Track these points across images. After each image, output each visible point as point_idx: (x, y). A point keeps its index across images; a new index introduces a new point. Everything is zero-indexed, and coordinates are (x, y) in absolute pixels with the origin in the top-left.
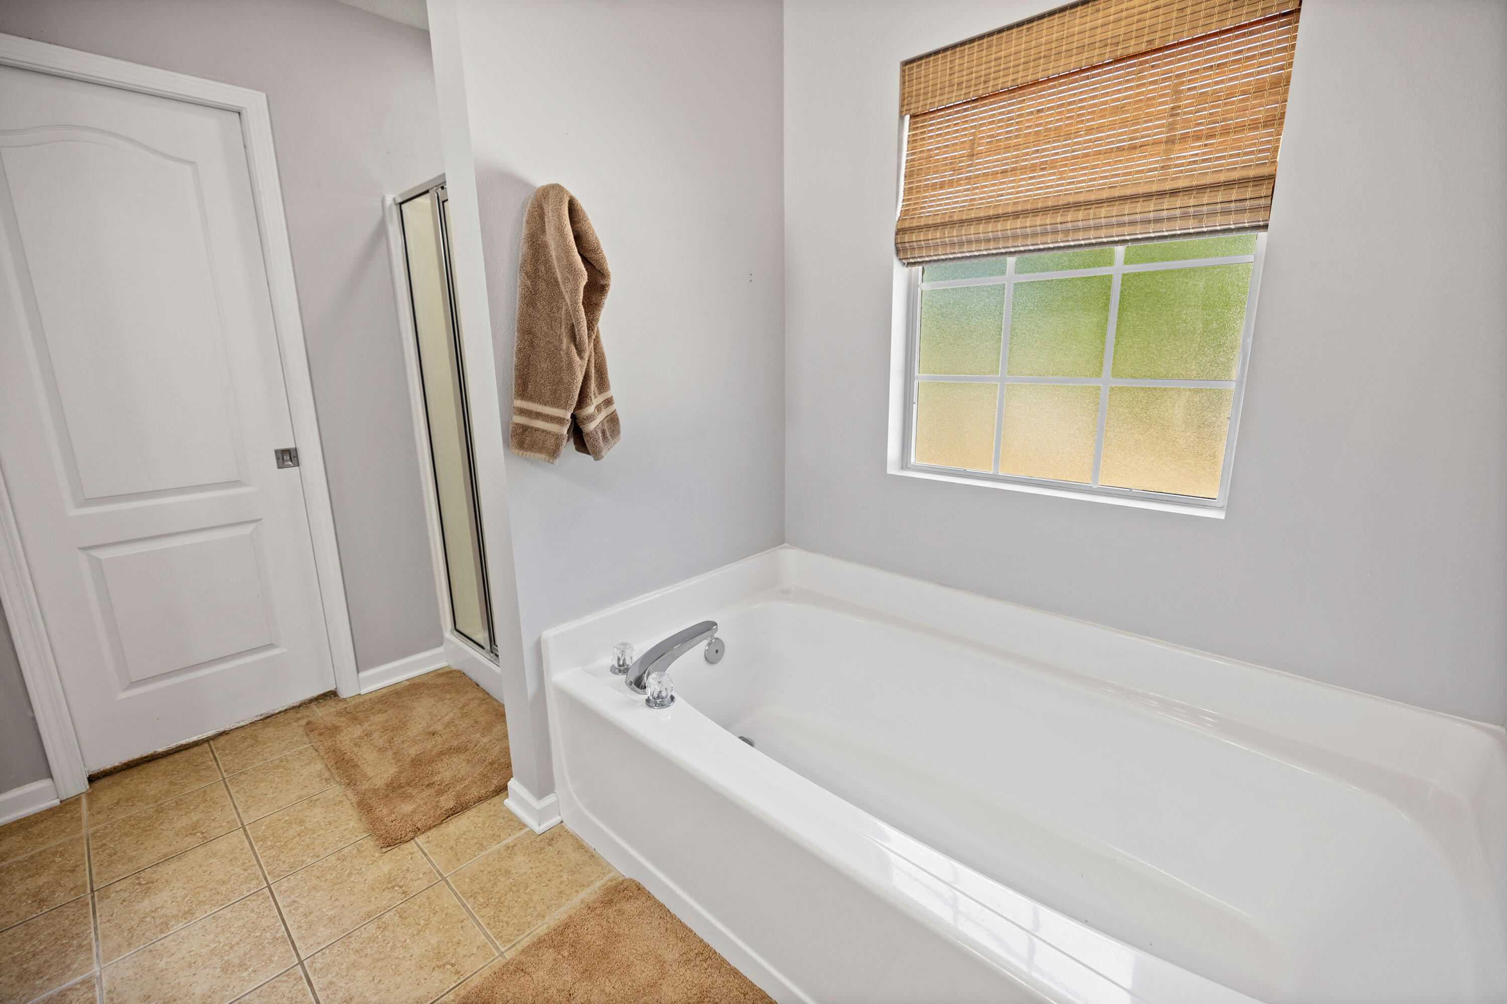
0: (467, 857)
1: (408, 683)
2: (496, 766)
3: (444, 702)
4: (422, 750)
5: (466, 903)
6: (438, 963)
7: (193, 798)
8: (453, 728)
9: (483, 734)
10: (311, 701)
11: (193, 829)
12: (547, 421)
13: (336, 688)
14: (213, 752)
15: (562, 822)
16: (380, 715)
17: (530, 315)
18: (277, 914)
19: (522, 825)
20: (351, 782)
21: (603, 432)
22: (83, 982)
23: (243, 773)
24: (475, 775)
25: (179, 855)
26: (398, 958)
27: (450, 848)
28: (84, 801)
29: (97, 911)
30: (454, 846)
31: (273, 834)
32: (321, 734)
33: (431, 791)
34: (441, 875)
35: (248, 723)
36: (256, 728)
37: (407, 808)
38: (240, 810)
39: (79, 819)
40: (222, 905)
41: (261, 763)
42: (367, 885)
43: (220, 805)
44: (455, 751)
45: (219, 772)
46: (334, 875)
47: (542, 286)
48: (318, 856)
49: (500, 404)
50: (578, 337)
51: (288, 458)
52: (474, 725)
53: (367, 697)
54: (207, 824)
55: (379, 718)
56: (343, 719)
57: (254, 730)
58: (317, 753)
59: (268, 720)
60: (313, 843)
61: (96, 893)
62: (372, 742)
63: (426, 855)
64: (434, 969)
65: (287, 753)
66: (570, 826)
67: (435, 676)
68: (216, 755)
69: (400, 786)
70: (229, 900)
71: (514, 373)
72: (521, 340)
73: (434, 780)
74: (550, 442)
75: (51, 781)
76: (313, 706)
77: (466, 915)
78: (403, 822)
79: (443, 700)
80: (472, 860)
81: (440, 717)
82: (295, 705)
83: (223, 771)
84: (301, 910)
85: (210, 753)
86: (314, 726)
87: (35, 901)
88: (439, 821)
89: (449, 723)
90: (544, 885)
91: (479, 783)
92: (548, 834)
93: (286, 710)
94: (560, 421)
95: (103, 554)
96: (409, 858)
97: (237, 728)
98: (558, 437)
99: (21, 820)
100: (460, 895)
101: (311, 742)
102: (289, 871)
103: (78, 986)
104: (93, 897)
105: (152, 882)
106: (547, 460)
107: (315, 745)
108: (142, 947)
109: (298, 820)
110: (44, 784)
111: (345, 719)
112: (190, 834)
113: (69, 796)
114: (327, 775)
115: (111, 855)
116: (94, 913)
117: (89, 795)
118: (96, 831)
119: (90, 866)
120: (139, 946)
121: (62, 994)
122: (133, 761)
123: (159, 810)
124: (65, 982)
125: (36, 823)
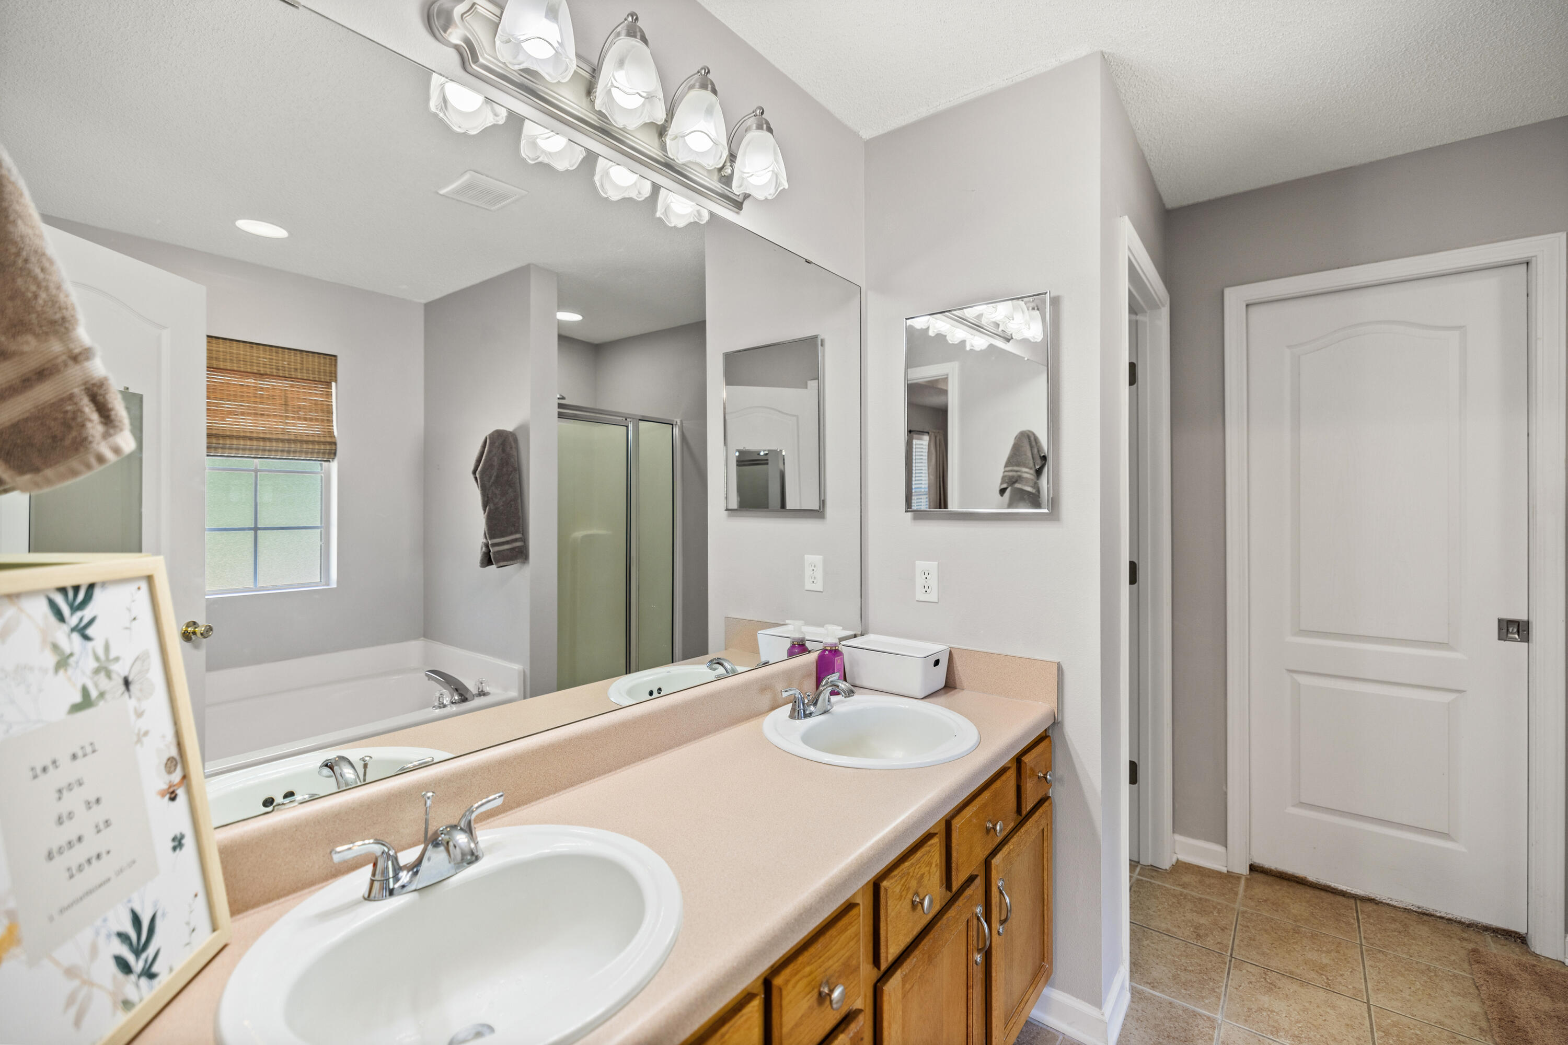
7: (1327, 941)
10: (1487, 929)
11: (1320, 969)
13: (1527, 934)
14: (1357, 912)
22: (1209, 1018)
23: (1383, 952)
25: (1304, 983)
28: (1243, 882)
29: (1231, 974)
32: (1489, 973)
36: (1409, 917)
38: (1369, 985)
39: (1236, 894)
41: (1404, 956)
43: (1350, 965)
45: (1358, 935)
51: (1515, 630)
54: (1334, 974)
56: (1526, 975)
57: (1406, 918)
58: (1477, 992)
59: (1425, 918)
61: (1233, 960)
65: (1437, 965)
68: (1360, 917)
75: (1225, 851)
76: (1488, 937)
82: (1463, 920)
83: (1362, 935)
85: (1355, 911)
86: (1482, 959)
87: (1195, 932)
93: (1449, 920)
95: (1303, 680)
97: (1388, 904)
99: (1201, 867)
101: (1472, 974)
103: (1205, 1018)
104: (1230, 961)
105: (1275, 986)
107: (1477, 980)
108: (1254, 1031)
110: (1219, 848)
111: (1529, 977)
112: (1317, 971)
113: (1234, 871)
114: (1484, 1024)
115: (1250, 939)
116: (1228, 974)
117: (1247, 879)
118: (1246, 912)
119: (1234, 936)
120: (1253, 1029)
121: (1195, 1015)
122: (1286, 874)
123: (1296, 931)
124: (1198, 1007)
125: (1209, 876)
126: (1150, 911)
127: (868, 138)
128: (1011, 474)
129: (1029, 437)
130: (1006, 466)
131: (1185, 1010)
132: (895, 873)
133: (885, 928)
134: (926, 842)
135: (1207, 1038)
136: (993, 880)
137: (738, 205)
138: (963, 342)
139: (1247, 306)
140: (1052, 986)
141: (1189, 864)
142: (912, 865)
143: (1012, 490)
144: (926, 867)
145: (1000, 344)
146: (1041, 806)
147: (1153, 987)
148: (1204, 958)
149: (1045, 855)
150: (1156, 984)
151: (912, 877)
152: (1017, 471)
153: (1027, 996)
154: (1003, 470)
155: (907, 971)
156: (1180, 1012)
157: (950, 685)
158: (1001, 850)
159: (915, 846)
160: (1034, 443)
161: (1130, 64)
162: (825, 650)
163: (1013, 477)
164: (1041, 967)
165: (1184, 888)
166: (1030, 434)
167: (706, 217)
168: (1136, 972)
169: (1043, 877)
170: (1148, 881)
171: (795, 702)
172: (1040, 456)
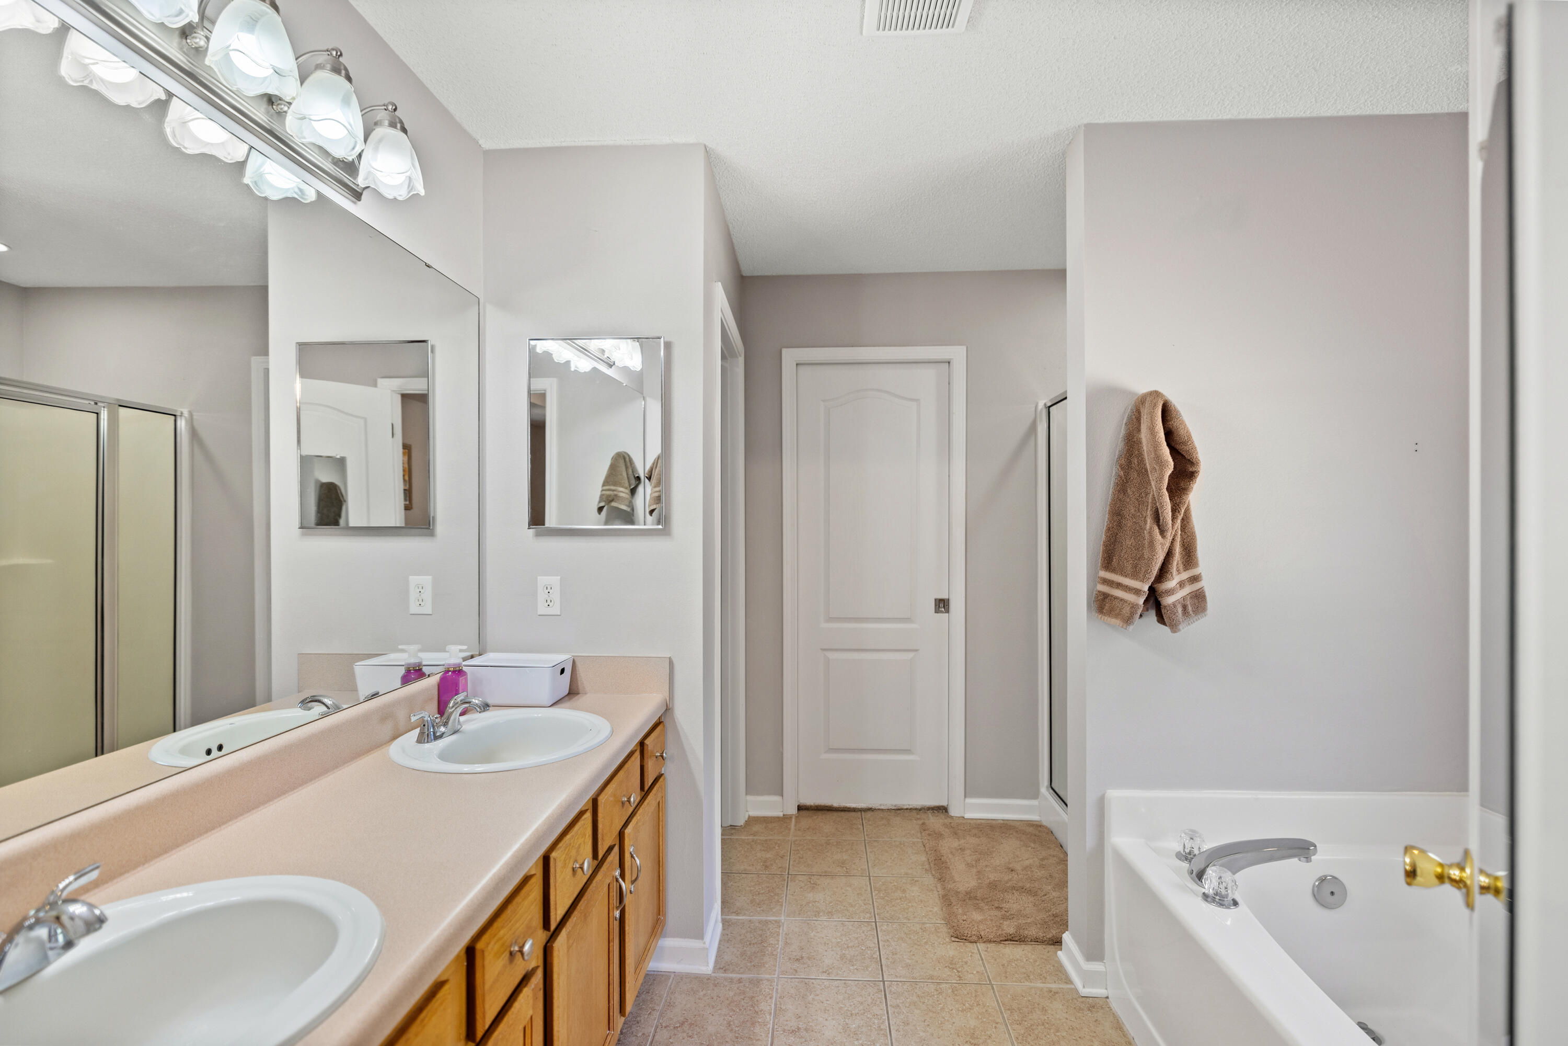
0: (1014, 979)
1: (1002, 822)
2: (1058, 919)
3: (1028, 848)
4: (999, 879)
5: (1003, 1012)
6: (971, 1040)
7: (846, 844)
8: (1029, 873)
9: (1055, 888)
10: (929, 809)
11: (842, 864)
12: (1126, 591)
13: (948, 805)
14: (862, 819)
15: (1107, 997)
16: (974, 838)
17: (1120, 500)
18: (877, 943)
19: (1069, 981)
20: (942, 878)
21: (1185, 607)
22: (776, 921)
23: (877, 841)
24: (1038, 918)
25: (833, 876)
26: (944, 1018)
27: (1002, 965)
28: (793, 820)
29: (789, 886)
30: (1006, 965)
31: (885, 890)
32: (930, 835)
33: (999, 914)
34: (990, 981)
35: (886, 808)
36: (890, 814)
37: (977, 916)
38: (870, 865)
39: (790, 829)
40: (848, 919)
41: (888, 840)
42: (935, 957)
43: (859, 855)
44: (1026, 891)
45: (863, 835)
46: (916, 938)
47: (1134, 475)
48: (909, 920)
49: (1087, 574)
50: (1161, 518)
51: (943, 606)
52: (1048, 877)
53: (969, 821)
54: (850, 864)
55: (973, 840)
57: (888, 815)
58: (924, 849)
59: (898, 812)
60: (908, 909)
61: (790, 876)
62: (963, 856)
63: (982, 960)
64: (967, 1042)
65: (905, 839)
66: (1114, 1004)
67: (1026, 824)
68: (864, 822)
69: (975, 898)
70: (853, 918)
71: (1101, 548)
72: (1111, 520)
73: (1003, 905)
74: (1126, 610)
75: (782, 800)
76: (930, 813)
77: (1000, 1020)
78: (971, 925)
79: (1026, 847)
80: (1017, 984)
81: (1020, 859)
82: (917, 807)
83: (865, 834)
84: (891, 948)
86: (927, 828)
87: (763, 865)
88: (999, 940)
89: (1027, 867)
90: (1074, 1038)
91: (1039, 926)
92: (1090, 1000)
93: (911, 809)
94: (1137, 592)
95: (831, 655)
96: (970, 955)
97: (879, 809)
98: (1134, 606)
99: (766, 817)
100: (1001, 1004)
101: (922, 839)
102: (889, 919)
103: (774, 922)
104: (788, 877)
105: (816, 885)
106: (1121, 625)
107: (924, 842)
108: (805, 919)
109: (902, 889)
110: (776, 798)
111: (948, 831)
112: (841, 866)
113: (787, 814)
114: (927, 867)
115: (800, 858)
116: (787, 887)
117: (797, 817)
118: (796, 840)
119: (790, 859)
120: (804, 917)
121: (767, 922)
122: (820, 806)
123: (828, 843)
124: (769, 917)
125: (771, 822)
126: (731, 860)
127: (487, 149)
128: (608, 493)
129: (624, 458)
130: (603, 485)
131: (760, 922)
132: (560, 845)
133: (554, 893)
134: (580, 818)
135: (775, 935)
136: (626, 848)
137: (357, 195)
138: (568, 363)
139: (797, 364)
140: (665, 937)
141: (757, 817)
142: (573, 836)
143: (608, 510)
144: (582, 838)
145: (603, 368)
146: (657, 782)
147: (738, 914)
148: (771, 881)
149: (661, 823)
150: (739, 911)
151: (573, 847)
152: (614, 490)
153: (649, 946)
154: (601, 489)
155: (570, 928)
156: (757, 924)
157: (573, 692)
158: (631, 821)
159: (572, 822)
160: (629, 464)
161: (725, 161)
162: (447, 672)
163: (610, 496)
164: (658, 920)
165: (755, 836)
166: (626, 456)
167: (311, 196)
168: (725, 908)
169: (659, 843)
170: (728, 839)
171: (424, 725)
172: (634, 477)
